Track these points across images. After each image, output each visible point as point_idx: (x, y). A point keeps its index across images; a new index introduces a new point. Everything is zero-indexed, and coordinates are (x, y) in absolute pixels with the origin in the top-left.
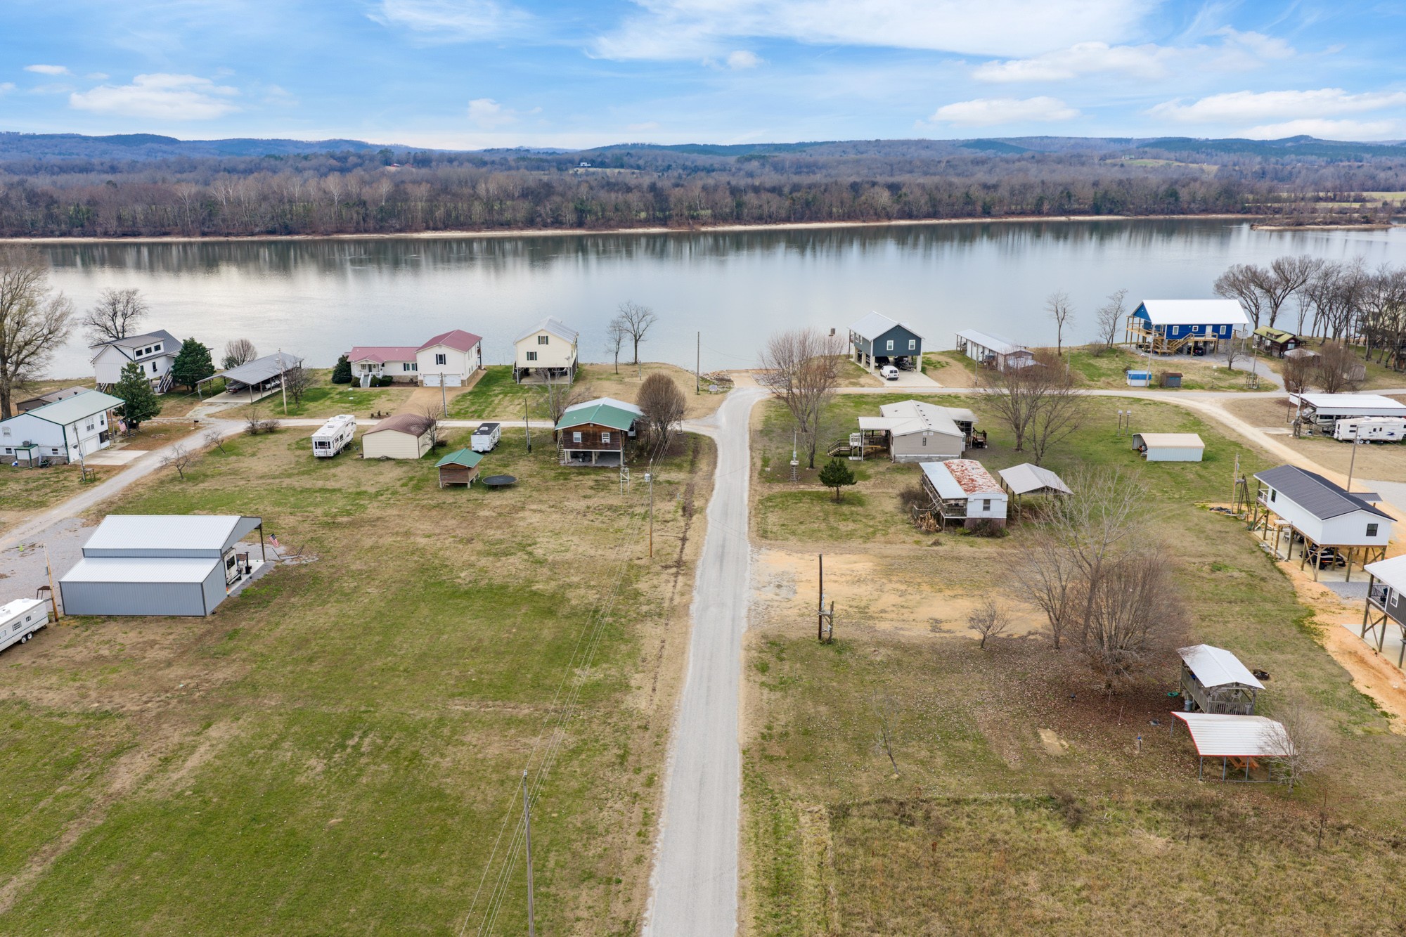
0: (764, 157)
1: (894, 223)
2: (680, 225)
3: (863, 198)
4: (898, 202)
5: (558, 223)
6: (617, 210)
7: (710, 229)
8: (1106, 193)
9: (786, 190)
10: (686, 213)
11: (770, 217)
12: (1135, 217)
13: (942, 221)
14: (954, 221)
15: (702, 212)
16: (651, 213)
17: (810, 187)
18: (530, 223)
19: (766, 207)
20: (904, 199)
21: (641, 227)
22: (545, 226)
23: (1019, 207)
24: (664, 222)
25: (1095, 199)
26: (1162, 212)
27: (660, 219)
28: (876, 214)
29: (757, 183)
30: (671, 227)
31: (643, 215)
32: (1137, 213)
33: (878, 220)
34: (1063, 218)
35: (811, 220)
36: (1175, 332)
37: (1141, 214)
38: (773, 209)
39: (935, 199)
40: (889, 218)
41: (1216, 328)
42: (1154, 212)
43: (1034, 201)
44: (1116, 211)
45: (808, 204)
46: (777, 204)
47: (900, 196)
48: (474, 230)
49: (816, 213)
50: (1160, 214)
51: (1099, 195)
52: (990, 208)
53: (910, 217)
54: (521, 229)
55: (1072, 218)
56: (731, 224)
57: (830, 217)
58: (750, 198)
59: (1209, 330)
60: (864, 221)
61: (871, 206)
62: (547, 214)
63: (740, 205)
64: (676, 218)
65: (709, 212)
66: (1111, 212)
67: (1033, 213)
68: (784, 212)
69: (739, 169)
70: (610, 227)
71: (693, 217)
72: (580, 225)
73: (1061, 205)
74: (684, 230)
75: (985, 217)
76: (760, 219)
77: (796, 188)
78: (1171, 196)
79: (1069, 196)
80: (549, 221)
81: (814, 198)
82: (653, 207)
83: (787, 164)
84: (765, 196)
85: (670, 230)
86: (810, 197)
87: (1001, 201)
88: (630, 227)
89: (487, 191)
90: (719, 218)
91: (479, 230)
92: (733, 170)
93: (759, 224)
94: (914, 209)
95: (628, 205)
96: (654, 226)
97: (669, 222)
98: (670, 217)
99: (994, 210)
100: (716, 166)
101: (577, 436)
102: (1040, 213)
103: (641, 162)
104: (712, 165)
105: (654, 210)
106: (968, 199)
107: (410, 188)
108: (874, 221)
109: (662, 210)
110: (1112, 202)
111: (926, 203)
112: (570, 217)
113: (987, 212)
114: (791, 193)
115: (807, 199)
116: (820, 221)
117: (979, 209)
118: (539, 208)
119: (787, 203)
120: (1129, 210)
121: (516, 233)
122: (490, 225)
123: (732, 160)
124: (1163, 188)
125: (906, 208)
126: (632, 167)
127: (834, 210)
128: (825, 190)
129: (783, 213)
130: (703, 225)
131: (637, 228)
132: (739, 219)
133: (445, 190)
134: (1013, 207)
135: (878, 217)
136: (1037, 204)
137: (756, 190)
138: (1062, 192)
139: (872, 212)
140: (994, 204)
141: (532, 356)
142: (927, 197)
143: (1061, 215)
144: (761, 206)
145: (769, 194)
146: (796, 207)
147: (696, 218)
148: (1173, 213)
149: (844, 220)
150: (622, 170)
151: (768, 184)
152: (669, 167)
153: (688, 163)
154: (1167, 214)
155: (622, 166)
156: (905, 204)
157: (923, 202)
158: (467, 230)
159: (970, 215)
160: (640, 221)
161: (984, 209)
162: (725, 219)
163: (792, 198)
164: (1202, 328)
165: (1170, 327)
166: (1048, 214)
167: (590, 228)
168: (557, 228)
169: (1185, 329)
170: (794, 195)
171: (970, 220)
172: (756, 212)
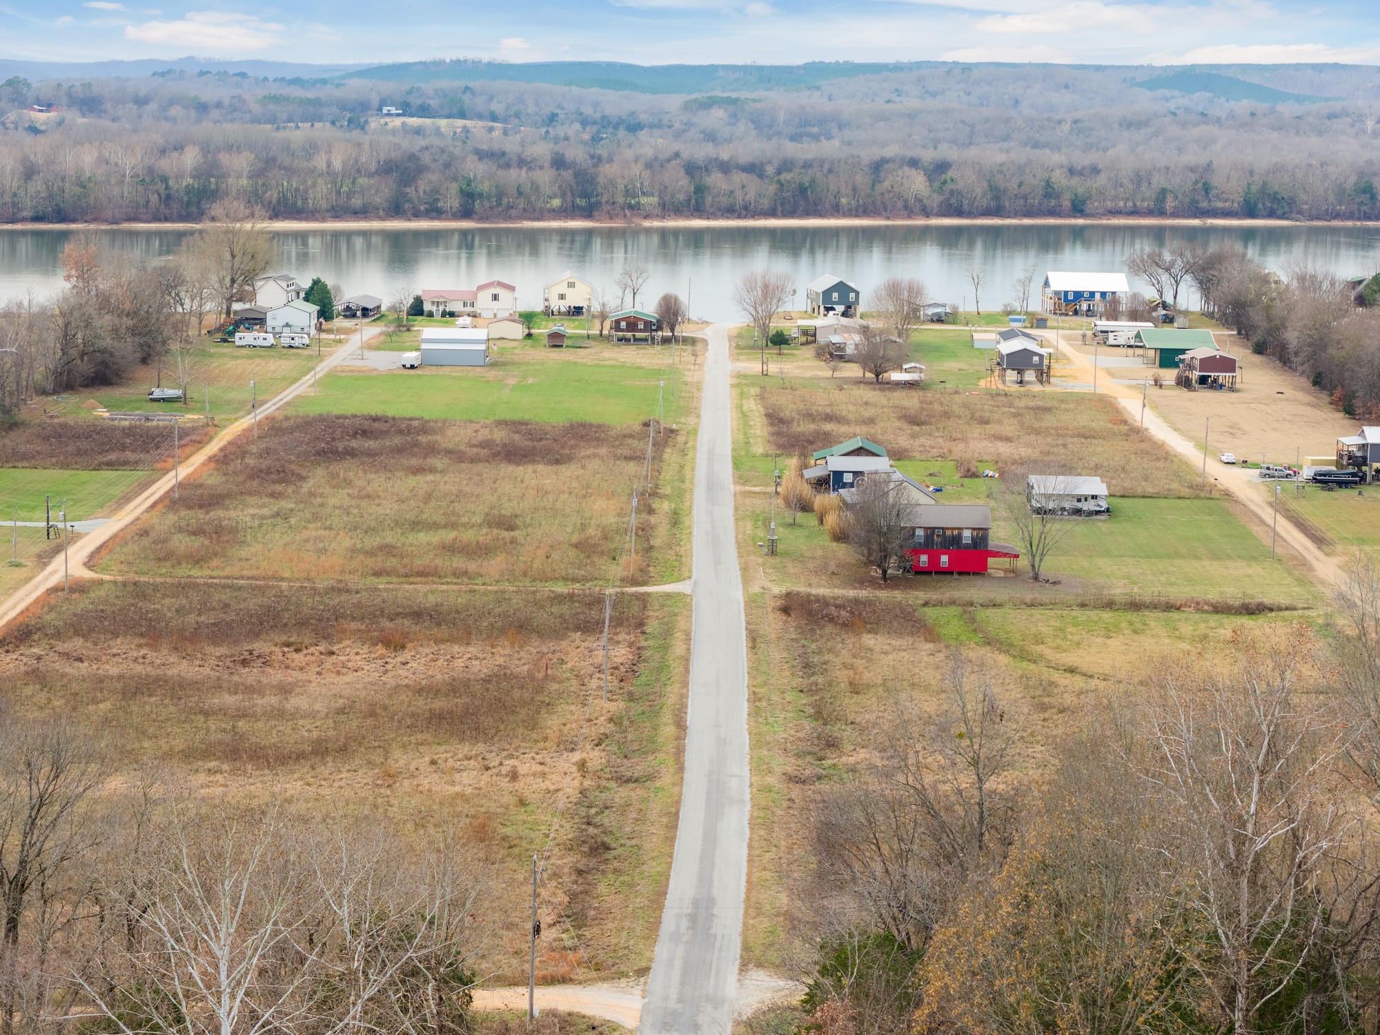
0: (735, 101)
1: (935, 222)
2: (611, 218)
3: (887, 184)
4: (940, 190)
5: (434, 212)
6: (520, 193)
7: (656, 224)
8: (1265, 184)
9: (770, 170)
10: (621, 200)
11: (746, 208)
12: (1308, 223)
13: (1008, 221)
14: (1027, 221)
15: (644, 200)
16: (569, 199)
17: (807, 165)
18: (395, 210)
19: (739, 194)
20: (950, 186)
21: (554, 219)
22: (417, 215)
23: (1130, 204)
24: (588, 213)
25: (1248, 193)
26: (1351, 216)
27: (581, 208)
28: (906, 207)
29: (725, 156)
30: (598, 220)
31: (556, 202)
32: (1311, 218)
33: (909, 217)
34: (1196, 222)
35: (807, 214)
36: (1071, 297)
37: (1318, 218)
38: (751, 196)
39: (998, 189)
40: (927, 214)
41: (1103, 294)
42: (1337, 216)
43: (1153, 197)
44: (1280, 212)
45: (802, 190)
46: (753, 189)
47: (945, 182)
48: (316, 220)
49: (815, 204)
50: (1348, 218)
51: (1254, 188)
52: (1084, 202)
53: (959, 213)
54: (382, 219)
55: (1211, 222)
56: (687, 218)
57: (836, 211)
58: (716, 180)
59: (1098, 296)
60: (888, 218)
61: (899, 196)
62: (419, 198)
63: (700, 190)
64: (606, 208)
65: (654, 200)
66: (1272, 214)
67: (1150, 213)
68: (766, 201)
69: (689, 124)
70: (510, 218)
71: (631, 207)
72: (466, 214)
73: (1194, 201)
74: (618, 224)
75: (1075, 217)
76: (730, 212)
77: (786, 165)
78: (1364, 192)
79: (1207, 188)
80: (422, 208)
81: (813, 181)
82: (572, 190)
83: (781, 116)
84: (738, 178)
85: (597, 225)
86: (806, 180)
87: (1101, 192)
88: (539, 219)
89: (329, 164)
90: (669, 208)
91: (324, 220)
92: (677, 125)
93: (728, 218)
94: (966, 202)
95: (536, 188)
96: (573, 218)
97: (596, 214)
98: (598, 204)
99: (1089, 208)
100: (643, 118)
101: (623, 324)
102: (1162, 213)
103: (497, 107)
104: (633, 113)
105: (573, 195)
106: (1049, 191)
107: (224, 158)
108: (904, 218)
109: (585, 195)
110: (1275, 198)
111: (984, 194)
112: (453, 201)
113: (1078, 209)
114: (779, 172)
115: (801, 185)
116: (821, 215)
117: (1067, 204)
118: (408, 190)
119: (772, 189)
120: (1300, 212)
121: (376, 225)
122: (337, 212)
123: (673, 103)
124: (1352, 179)
125: (953, 201)
126: (480, 117)
127: (844, 200)
128: (830, 171)
129: (766, 204)
130: (646, 217)
131: (548, 220)
132: (698, 210)
133: (270, 162)
134: (1121, 204)
135: (909, 212)
136: (1157, 200)
137: (725, 167)
138: (1196, 182)
139: (900, 204)
140: (1090, 198)
141: (562, 297)
142: (985, 184)
143: (1195, 216)
144: (732, 192)
145: (744, 175)
146: (785, 195)
147: (635, 208)
148: (1370, 219)
149: (857, 216)
150: (469, 123)
151: (744, 158)
152: (552, 118)
153: (588, 111)
154: (1359, 219)
155: (462, 115)
156: (952, 192)
157: (979, 191)
158: (307, 219)
159: (1052, 213)
160: (554, 210)
161: (1073, 202)
162: (678, 210)
163: (779, 182)
164: (1092, 294)
165: (1066, 293)
166: (1174, 215)
167: (481, 219)
168: (432, 219)
169: (1078, 295)
170: (786, 176)
171: (1051, 221)
172: (724, 201)
